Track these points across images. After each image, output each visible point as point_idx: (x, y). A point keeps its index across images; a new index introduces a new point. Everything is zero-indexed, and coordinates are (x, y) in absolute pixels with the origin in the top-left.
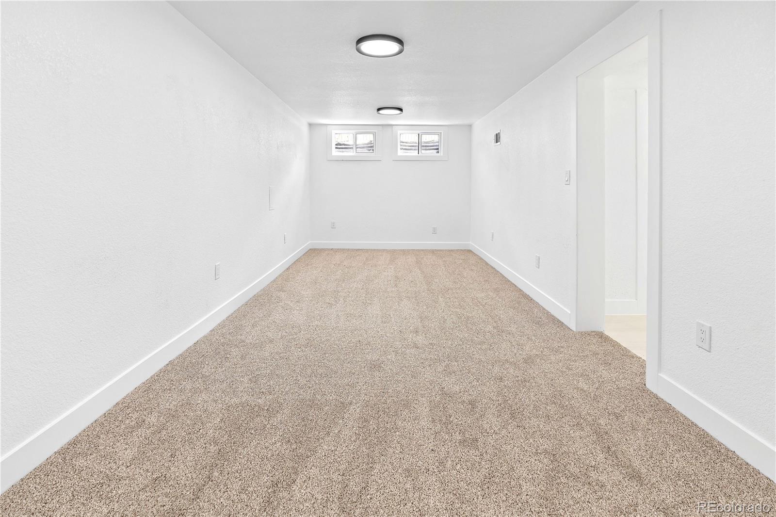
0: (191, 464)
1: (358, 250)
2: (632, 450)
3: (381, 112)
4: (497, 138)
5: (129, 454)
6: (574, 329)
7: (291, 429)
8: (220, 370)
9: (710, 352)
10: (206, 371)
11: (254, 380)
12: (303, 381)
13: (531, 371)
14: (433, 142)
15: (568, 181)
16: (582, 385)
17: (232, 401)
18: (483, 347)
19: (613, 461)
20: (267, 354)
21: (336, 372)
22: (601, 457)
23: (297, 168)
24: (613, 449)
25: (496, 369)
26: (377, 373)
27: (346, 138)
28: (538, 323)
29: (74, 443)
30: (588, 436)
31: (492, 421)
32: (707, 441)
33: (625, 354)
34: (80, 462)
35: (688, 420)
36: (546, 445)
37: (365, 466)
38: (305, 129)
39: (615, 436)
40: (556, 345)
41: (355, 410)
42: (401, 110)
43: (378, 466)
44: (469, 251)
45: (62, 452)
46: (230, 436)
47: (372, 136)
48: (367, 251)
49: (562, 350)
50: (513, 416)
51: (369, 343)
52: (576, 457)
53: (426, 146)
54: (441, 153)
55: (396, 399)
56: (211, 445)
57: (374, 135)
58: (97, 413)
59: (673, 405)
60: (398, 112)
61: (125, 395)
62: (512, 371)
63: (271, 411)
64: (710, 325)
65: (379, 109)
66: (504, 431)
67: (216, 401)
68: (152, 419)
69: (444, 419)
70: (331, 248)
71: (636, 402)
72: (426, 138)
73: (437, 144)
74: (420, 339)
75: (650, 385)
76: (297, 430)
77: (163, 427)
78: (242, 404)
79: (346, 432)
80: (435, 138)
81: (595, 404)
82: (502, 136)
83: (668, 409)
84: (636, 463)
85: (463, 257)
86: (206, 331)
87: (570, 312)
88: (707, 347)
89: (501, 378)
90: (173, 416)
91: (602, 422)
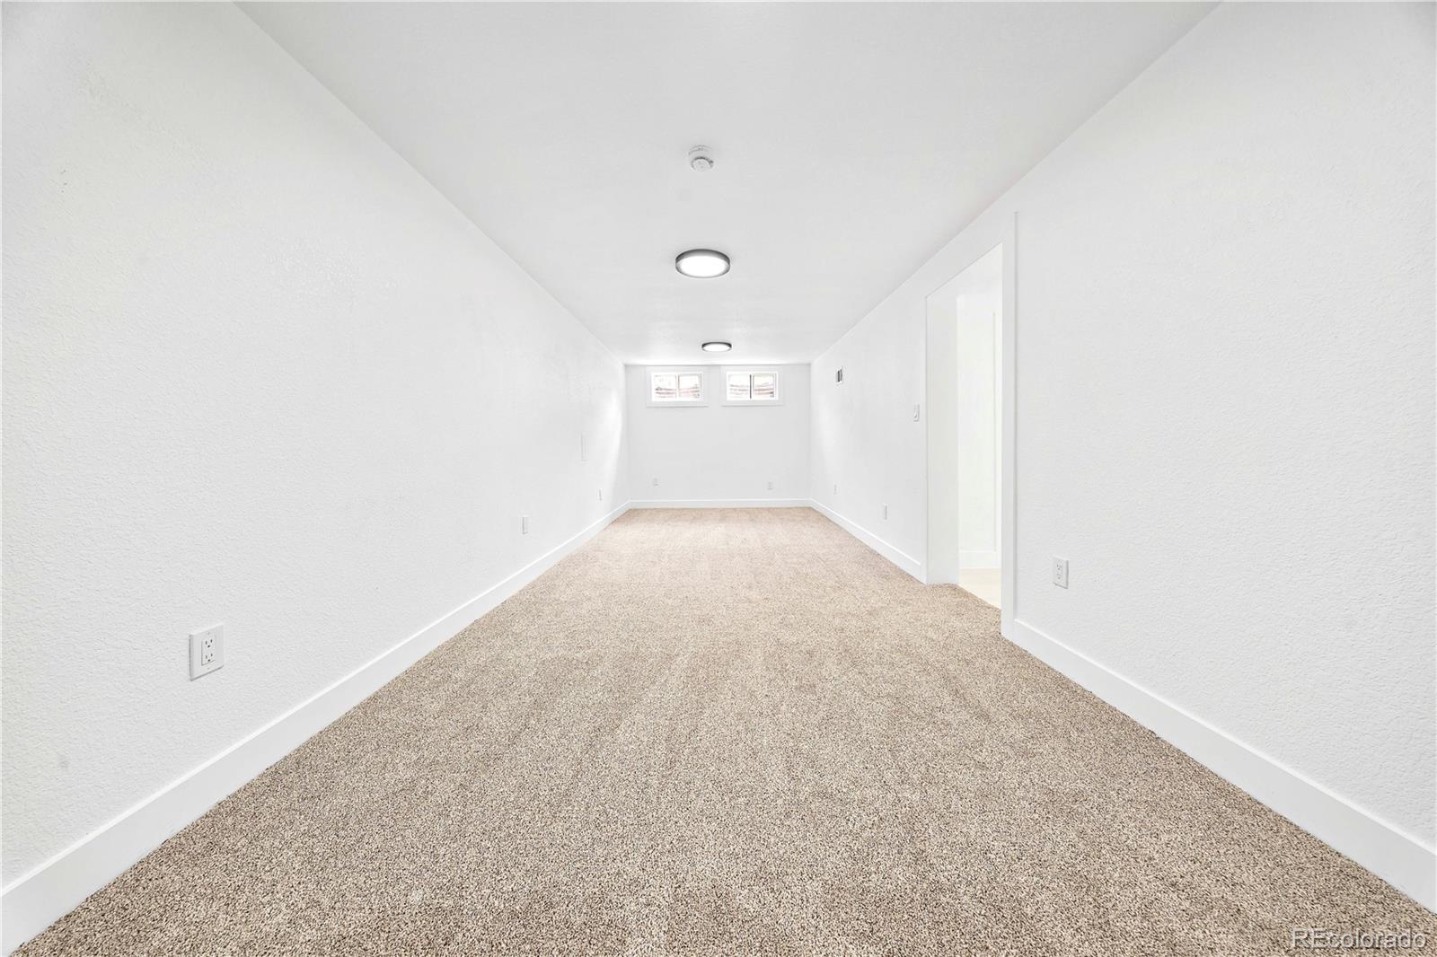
0: (504, 714)
1: (683, 509)
2: (981, 693)
3: (706, 348)
4: (839, 376)
5: (436, 707)
6: (924, 580)
7: (613, 680)
8: (532, 627)
9: (1066, 588)
10: (516, 629)
11: (570, 636)
12: (625, 636)
13: (875, 623)
14: (766, 384)
15: (917, 419)
16: (931, 634)
17: (547, 656)
18: (824, 601)
19: (960, 702)
20: (584, 612)
21: (661, 627)
22: (948, 699)
23: (612, 415)
24: (962, 691)
25: (837, 621)
26: (706, 627)
27: (668, 381)
28: (885, 577)
29: (374, 698)
30: (935, 681)
31: (831, 667)
32: (1062, 683)
33: (980, 605)
34: (383, 715)
35: (1044, 664)
36: (891, 689)
37: (693, 711)
38: (621, 371)
39: (964, 680)
40: (904, 597)
41: (682, 662)
42: (730, 345)
43: (708, 711)
44: (810, 508)
45: (363, 707)
46: (546, 687)
47: (697, 377)
48: (695, 510)
49: (911, 602)
50: (854, 664)
51: (697, 599)
52: (922, 700)
53: (759, 390)
54: (776, 397)
55: (727, 650)
56: (526, 696)
57: (700, 376)
58: (399, 670)
59: (1030, 651)
60: (727, 347)
61: (427, 653)
62: (854, 622)
63: (589, 664)
64: (1065, 559)
65: (704, 345)
66: (845, 677)
67: (529, 657)
68: (459, 674)
69: (779, 667)
70: (653, 507)
71: (989, 649)
72: (758, 381)
73: (772, 387)
74: (754, 594)
75: (1007, 633)
76: (619, 680)
77: (472, 681)
78: (558, 658)
79: (673, 680)
80: (769, 380)
81: (944, 652)
82: (844, 374)
83: (1023, 655)
84: (986, 704)
85: (802, 514)
86: (514, 591)
87: (919, 564)
88: (1063, 583)
89: (843, 629)
90: (484, 670)
91: (951, 667)
